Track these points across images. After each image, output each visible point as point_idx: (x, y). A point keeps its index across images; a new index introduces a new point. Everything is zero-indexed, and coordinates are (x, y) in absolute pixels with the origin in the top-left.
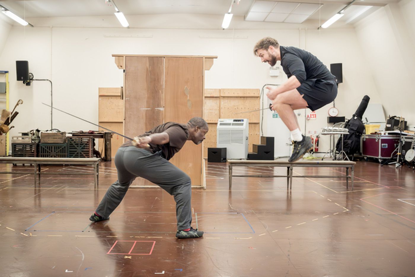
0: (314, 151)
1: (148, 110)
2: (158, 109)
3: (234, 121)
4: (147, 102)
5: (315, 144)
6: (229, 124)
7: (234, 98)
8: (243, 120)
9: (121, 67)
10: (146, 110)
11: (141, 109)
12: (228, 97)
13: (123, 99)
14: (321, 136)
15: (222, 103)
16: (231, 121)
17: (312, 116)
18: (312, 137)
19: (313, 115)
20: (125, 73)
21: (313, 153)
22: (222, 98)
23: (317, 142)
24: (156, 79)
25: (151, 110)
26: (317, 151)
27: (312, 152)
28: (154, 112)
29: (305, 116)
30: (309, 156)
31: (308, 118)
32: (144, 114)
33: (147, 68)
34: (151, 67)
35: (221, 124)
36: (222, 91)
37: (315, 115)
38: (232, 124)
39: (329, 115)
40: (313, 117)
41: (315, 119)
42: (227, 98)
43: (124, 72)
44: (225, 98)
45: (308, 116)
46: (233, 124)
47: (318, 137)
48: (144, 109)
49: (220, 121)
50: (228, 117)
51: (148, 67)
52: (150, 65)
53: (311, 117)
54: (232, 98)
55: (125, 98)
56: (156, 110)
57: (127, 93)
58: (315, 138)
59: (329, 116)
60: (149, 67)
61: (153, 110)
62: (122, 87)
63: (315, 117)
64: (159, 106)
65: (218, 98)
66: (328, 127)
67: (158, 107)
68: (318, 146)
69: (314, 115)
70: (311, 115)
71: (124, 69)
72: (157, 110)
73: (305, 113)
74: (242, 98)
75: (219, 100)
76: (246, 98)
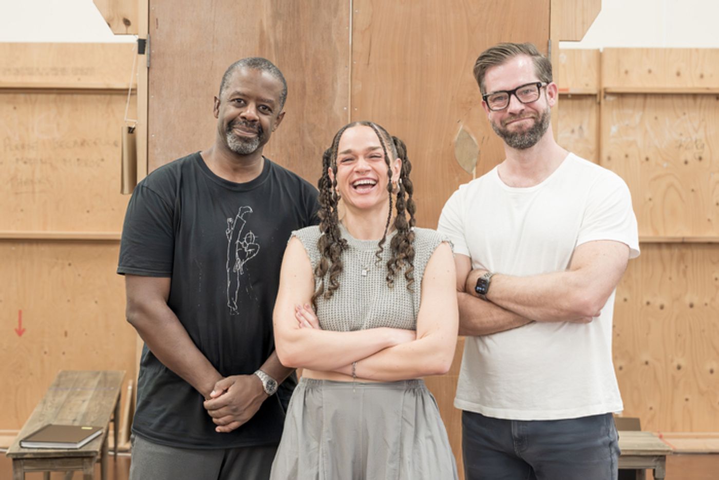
7: (677, 101)
9: (127, 22)
12: (645, 95)
15: (614, 129)
20: (143, 58)
22: (610, 99)
24: (310, 89)
33: (262, 33)
34: (280, 24)
36: (608, 63)
42: (640, 100)
43: (141, 50)
44: (630, 101)
51: (267, 24)
52: (276, 16)
54: (668, 101)
60: (274, 26)
62: (131, 130)
65: (589, 102)
71: (144, 36)
75: (595, 108)
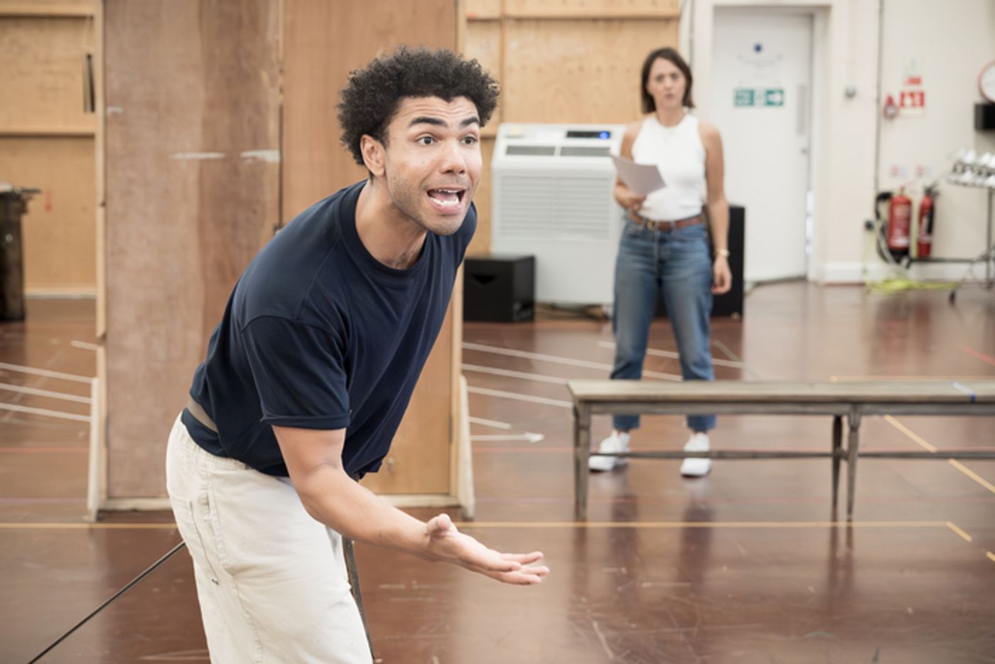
0: (914, 252)
1: (208, 161)
2: (254, 158)
3: (572, 134)
4: (206, 124)
5: (920, 221)
6: (549, 151)
8: (608, 134)
10: (203, 161)
11: (179, 156)
12: (538, 19)
13: (93, 109)
14: (945, 188)
16: (554, 136)
17: (908, 101)
18: (908, 194)
19: (912, 95)
21: (911, 261)
22: (511, 23)
23: (929, 212)
25: (224, 160)
26: (925, 254)
27: (905, 261)
28: (235, 171)
29: (878, 101)
30: (893, 275)
31: (891, 111)
32: (192, 177)
35: (511, 150)
37: (922, 95)
38: (558, 151)
39: (982, 94)
40: (914, 105)
41: (918, 111)
42: (534, 23)
45: (890, 101)
46: (566, 151)
47: (930, 193)
48: (190, 156)
49: (509, 137)
50: (542, 116)
53: (902, 104)
55: (106, 104)
56: (245, 159)
57: (115, 85)
58: (918, 199)
59: (979, 100)
61: (232, 164)
63: (922, 103)
64: (258, 142)
66: (979, 154)
67: (255, 145)
68: (930, 230)
69: (917, 98)
70: (903, 96)
72: (250, 161)
73: (879, 87)
74: (601, 24)
76: (616, 24)
